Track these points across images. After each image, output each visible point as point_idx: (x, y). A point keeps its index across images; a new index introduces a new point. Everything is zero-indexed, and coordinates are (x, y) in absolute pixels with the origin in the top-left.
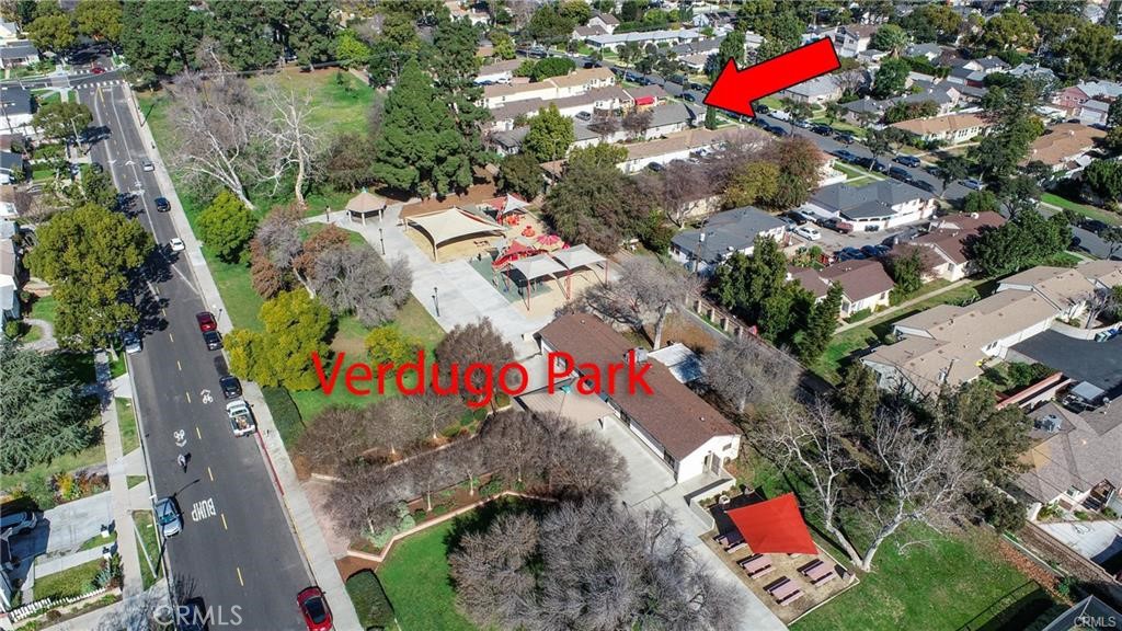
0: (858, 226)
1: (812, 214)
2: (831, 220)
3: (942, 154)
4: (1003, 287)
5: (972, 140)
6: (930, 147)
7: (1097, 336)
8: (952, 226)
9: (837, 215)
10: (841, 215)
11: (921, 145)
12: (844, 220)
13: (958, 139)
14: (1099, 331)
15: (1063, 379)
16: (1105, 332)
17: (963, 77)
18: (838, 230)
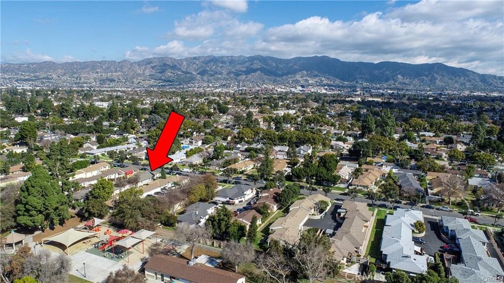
0: (237, 201)
1: (219, 201)
2: (227, 201)
3: (246, 174)
4: (291, 209)
5: (252, 169)
6: (242, 173)
7: (321, 217)
8: (266, 194)
9: (228, 199)
10: (230, 199)
11: (239, 173)
12: (231, 200)
13: (249, 169)
14: (321, 215)
15: (321, 230)
16: (322, 215)
17: (238, 150)
18: (230, 204)
